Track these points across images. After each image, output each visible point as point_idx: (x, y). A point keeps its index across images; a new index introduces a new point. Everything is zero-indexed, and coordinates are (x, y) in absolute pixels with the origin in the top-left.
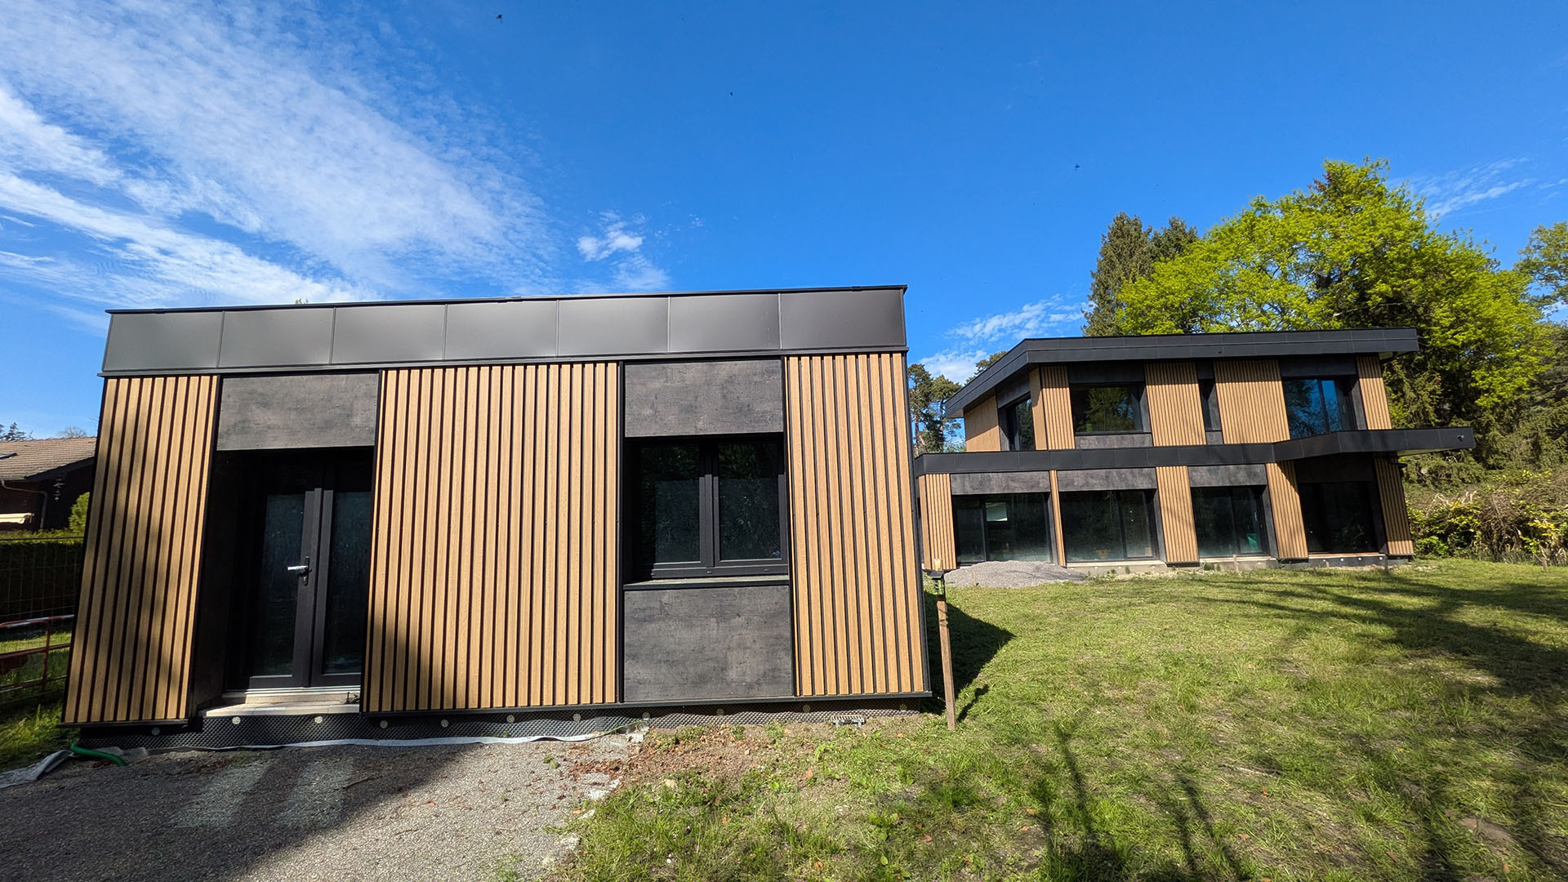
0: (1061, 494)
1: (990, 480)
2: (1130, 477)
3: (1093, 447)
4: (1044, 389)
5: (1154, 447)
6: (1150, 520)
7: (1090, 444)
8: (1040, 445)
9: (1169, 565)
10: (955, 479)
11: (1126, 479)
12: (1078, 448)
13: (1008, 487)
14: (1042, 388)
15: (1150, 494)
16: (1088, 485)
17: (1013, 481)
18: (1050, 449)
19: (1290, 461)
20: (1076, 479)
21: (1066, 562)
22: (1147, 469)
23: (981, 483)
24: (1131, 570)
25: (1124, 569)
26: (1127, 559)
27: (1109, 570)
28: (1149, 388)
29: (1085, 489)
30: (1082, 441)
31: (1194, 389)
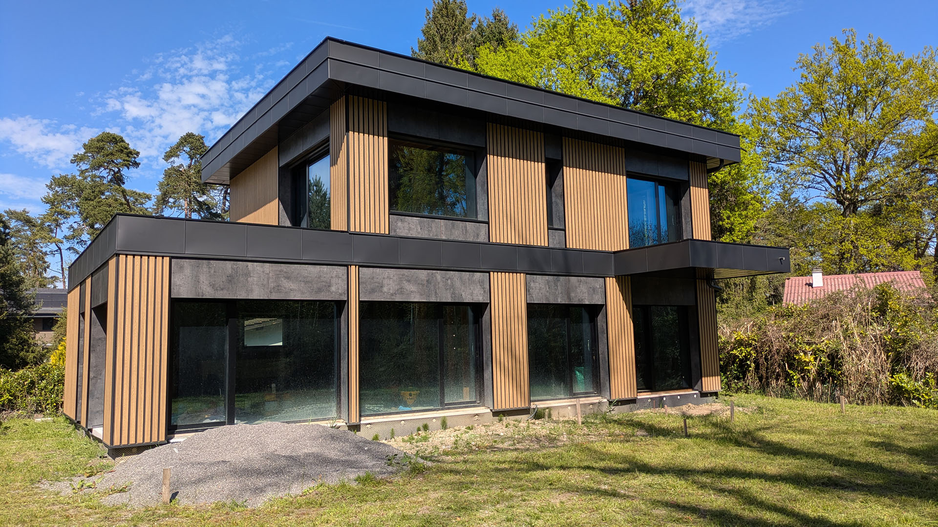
0: (361, 303)
1: (247, 274)
2: (458, 284)
3: (414, 234)
4: (351, 133)
5: (489, 244)
6: (476, 348)
7: (410, 229)
8: (338, 222)
9: (496, 414)
10: (181, 268)
11: (452, 286)
12: (392, 234)
13: (278, 288)
14: (347, 131)
15: (480, 309)
16: (402, 293)
17: (288, 278)
18: (352, 229)
19: (628, 275)
20: (385, 282)
21: (360, 416)
22: (479, 274)
23: (231, 279)
24: (448, 423)
25: (439, 423)
26: (444, 406)
27: (420, 425)
28: (491, 159)
29: (398, 299)
30: (399, 224)
31: (539, 169)
